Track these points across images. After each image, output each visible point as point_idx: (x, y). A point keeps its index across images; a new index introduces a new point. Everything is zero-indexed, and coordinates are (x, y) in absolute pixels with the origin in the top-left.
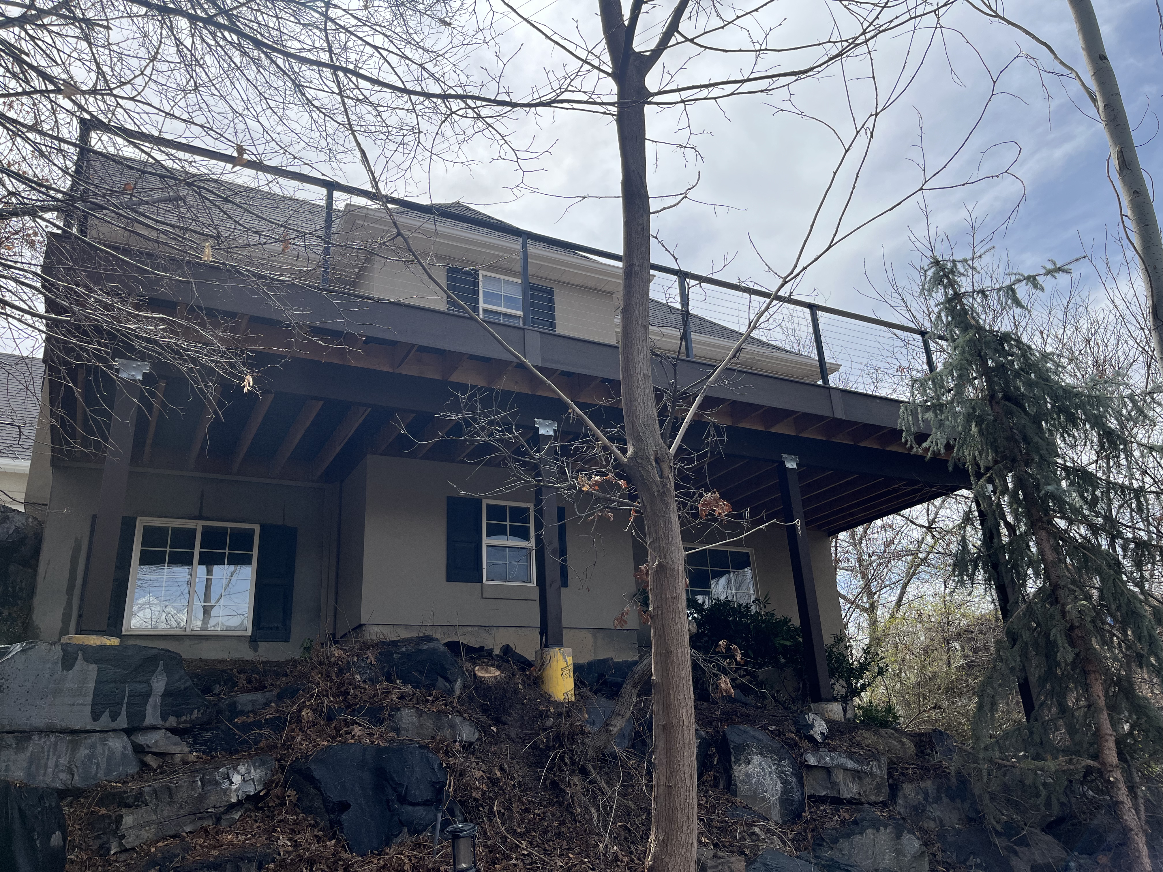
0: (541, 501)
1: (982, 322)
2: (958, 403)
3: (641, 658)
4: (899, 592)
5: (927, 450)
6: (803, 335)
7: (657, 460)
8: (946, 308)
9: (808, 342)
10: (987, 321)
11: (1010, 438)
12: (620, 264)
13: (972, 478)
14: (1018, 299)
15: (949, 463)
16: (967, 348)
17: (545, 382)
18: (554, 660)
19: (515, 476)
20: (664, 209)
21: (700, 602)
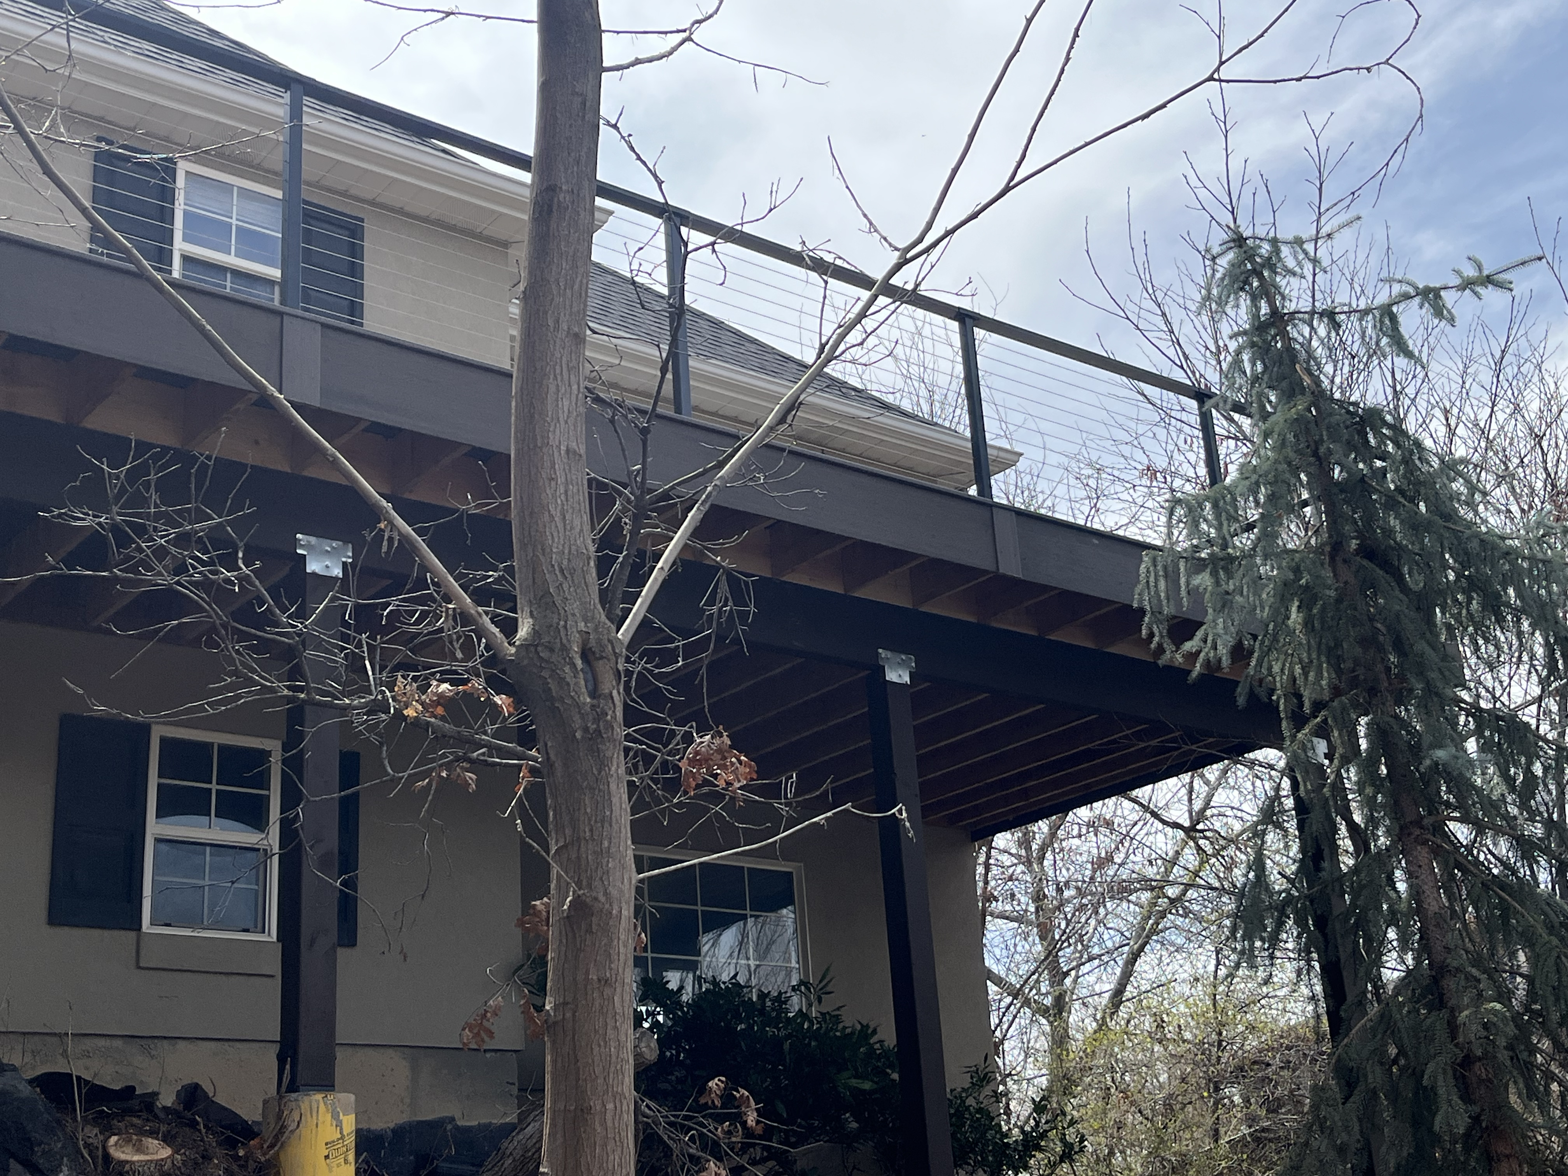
0: (301, 736)
1: (1326, 382)
2: (1266, 557)
3: (522, 1117)
4: (1118, 971)
5: (1193, 656)
6: (943, 380)
7: (586, 654)
8: (1253, 345)
9: (951, 396)
10: (1338, 380)
11: (1369, 642)
12: (526, 177)
13: (1284, 724)
14: (1401, 337)
15: (1239, 690)
16: (1291, 437)
17: (322, 451)
18: (309, 1122)
19: (236, 673)
20: (638, 62)
21: (673, 986)
